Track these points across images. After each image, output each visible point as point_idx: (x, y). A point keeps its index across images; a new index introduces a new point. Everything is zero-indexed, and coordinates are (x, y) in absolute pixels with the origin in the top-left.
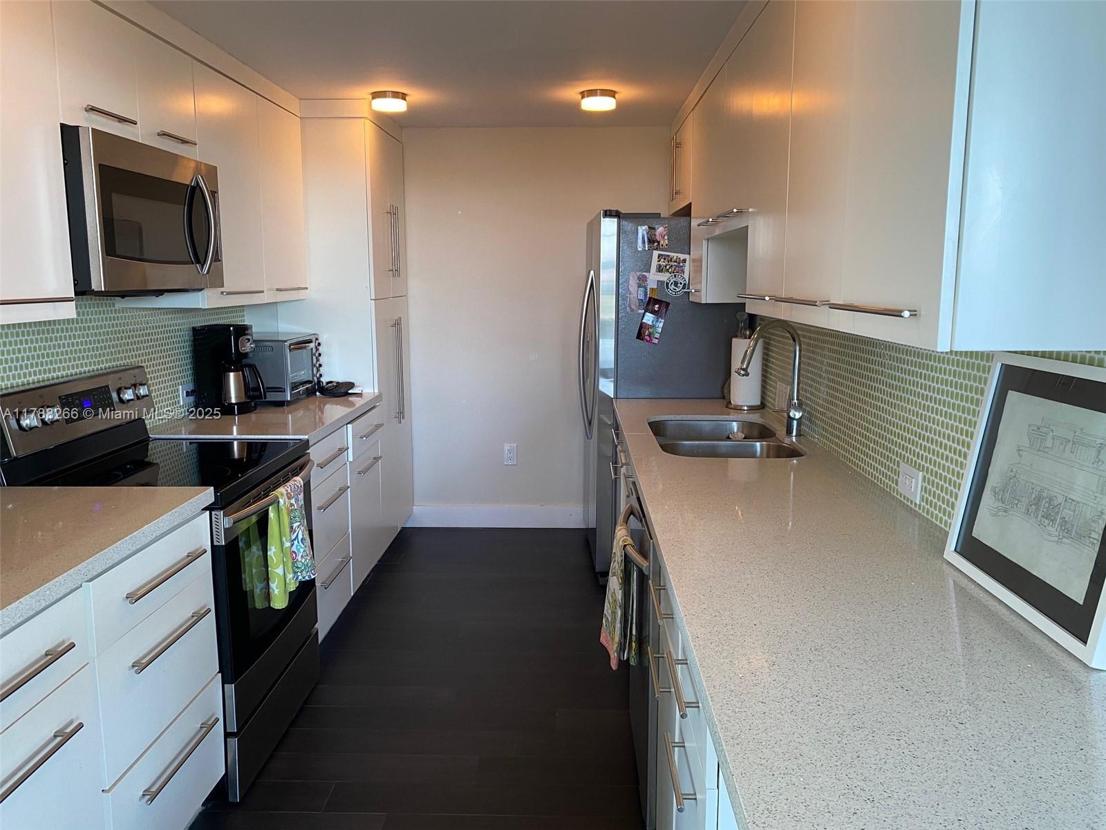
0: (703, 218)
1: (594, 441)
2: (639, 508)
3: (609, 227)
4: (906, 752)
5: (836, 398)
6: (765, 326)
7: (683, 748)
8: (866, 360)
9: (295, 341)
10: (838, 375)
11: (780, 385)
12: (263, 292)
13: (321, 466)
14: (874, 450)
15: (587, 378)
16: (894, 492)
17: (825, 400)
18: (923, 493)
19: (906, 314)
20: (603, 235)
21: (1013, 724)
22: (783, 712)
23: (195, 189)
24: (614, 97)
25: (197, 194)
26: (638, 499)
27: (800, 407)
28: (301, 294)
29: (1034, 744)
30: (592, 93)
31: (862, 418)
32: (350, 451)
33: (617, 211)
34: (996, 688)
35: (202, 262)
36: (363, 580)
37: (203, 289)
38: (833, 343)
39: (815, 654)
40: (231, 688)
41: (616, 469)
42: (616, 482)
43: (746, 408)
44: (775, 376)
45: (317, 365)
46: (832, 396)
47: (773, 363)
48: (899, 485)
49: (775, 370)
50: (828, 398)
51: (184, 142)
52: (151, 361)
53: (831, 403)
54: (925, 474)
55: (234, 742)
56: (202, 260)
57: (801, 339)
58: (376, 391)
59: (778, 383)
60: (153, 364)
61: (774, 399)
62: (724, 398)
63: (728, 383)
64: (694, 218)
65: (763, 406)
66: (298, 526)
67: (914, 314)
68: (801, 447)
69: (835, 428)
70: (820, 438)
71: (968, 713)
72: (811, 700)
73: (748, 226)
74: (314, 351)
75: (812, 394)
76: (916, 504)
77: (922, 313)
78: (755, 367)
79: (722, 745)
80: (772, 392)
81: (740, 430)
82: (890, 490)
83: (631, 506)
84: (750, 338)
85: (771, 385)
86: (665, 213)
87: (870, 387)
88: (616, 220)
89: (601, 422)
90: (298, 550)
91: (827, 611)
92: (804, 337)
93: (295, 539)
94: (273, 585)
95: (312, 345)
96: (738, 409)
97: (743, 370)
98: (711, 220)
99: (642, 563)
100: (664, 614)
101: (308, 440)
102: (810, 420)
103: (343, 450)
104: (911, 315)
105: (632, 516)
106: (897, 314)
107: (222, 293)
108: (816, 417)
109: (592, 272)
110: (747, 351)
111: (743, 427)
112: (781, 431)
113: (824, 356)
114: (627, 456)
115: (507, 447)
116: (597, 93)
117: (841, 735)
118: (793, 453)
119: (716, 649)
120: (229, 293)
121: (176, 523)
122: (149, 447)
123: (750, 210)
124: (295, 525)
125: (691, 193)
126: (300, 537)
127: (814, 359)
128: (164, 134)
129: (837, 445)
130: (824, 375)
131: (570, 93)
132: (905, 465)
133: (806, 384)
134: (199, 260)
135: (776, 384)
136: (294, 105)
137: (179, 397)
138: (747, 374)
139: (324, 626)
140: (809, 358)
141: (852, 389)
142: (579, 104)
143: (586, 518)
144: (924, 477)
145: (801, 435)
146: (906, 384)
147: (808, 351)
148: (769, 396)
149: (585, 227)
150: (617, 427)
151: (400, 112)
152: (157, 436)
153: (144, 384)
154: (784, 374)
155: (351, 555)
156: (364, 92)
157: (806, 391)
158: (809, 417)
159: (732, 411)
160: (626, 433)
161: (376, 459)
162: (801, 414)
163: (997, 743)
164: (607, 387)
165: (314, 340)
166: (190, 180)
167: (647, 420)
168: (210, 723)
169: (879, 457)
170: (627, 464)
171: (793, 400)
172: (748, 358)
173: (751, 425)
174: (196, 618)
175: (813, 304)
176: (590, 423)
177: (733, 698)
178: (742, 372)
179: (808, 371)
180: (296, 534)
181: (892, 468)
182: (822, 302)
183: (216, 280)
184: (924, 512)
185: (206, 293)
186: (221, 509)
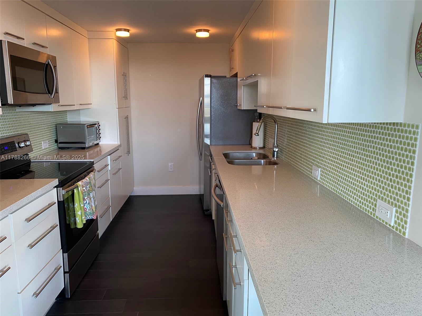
0: (242, 78)
1: (202, 162)
2: (220, 184)
3: (207, 81)
4: (312, 261)
5: (290, 143)
6: (264, 118)
7: (236, 268)
8: (301, 129)
9: (89, 124)
10: (291, 135)
11: (270, 139)
12: (75, 105)
13: (99, 171)
14: (304, 162)
15: (200, 138)
16: (310, 176)
17: (286, 144)
18: (321, 176)
19: (312, 110)
20: (205, 85)
21: (348, 251)
22: (270, 250)
23: (48, 65)
24: (208, 32)
25: (49, 67)
26: (219, 181)
27: (277, 147)
28: (89, 106)
29: (355, 257)
30: (200, 30)
31: (299, 150)
32: (109, 166)
33: (210, 75)
34: (343, 240)
35: (51, 94)
36: (115, 215)
37: (51, 104)
38: (289, 124)
39: (282, 231)
40: (66, 255)
41: (211, 171)
42: (211, 177)
43: (258, 148)
44: (269, 136)
45: (99, 134)
46: (289, 142)
47: (268, 131)
48: (312, 174)
49: (268, 134)
50: (287, 143)
51: (43, 47)
52: (31, 132)
53: (289, 145)
54: (321, 169)
55: (67, 275)
56: (51, 92)
57: (278, 122)
58: (119, 143)
59: (270, 138)
60: (32, 133)
61: (268, 145)
62: (250, 145)
63: (251, 139)
64: (238, 78)
65: (264, 147)
66: (87, 198)
67: (315, 110)
68: (278, 161)
69: (290, 154)
70: (285, 158)
71: (333, 248)
72: (280, 245)
73: (258, 81)
74: (97, 128)
75: (282, 142)
76: (318, 180)
77: (318, 110)
78: (261, 133)
79: (249, 261)
80: (267, 142)
81: (256, 156)
82: (309, 175)
83: (217, 184)
84: (259, 122)
85: (267, 140)
86: (228, 76)
87: (302, 139)
88: (210, 78)
89: (205, 154)
90: (87, 207)
91: (286, 216)
92: (279, 121)
93: (86, 203)
94: (77, 219)
95: (96, 126)
96: (255, 148)
97: (257, 133)
98: (245, 78)
99: (221, 203)
100: (229, 221)
101: (93, 161)
102: (281, 152)
103: (107, 166)
104: (314, 111)
105: (217, 187)
106: (309, 110)
107: (59, 105)
108: (283, 150)
109: (201, 98)
110: (258, 127)
111: (257, 155)
112: (270, 156)
113: (286, 128)
114: (216, 166)
115: (170, 164)
116: (202, 30)
117: (290, 256)
118: (275, 163)
119: (247, 230)
120: (61, 106)
121: (44, 192)
122: (31, 165)
123: (259, 74)
124: (86, 198)
125: (237, 68)
126: (88, 202)
127: (282, 130)
128: (35, 44)
129: (290, 160)
130: (286, 135)
131: (192, 30)
132: (315, 166)
133: (280, 139)
134: (50, 92)
135: (269, 139)
136: (85, 33)
137: (42, 146)
138: (258, 135)
139: (101, 232)
140: (281, 129)
141: (296, 140)
142: (195, 35)
143: (200, 191)
144: (321, 170)
145: (278, 157)
146: (314, 137)
147: (280, 126)
148: (267, 144)
149: (198, 81)
150: (211, 156)
151: (127, 37)
152: (34, 161)
153: (29, 141)
154: (272, 135)
155: (111, 205)
156: (113, 29)
157: (280, 141)
158: (281, 151)
159: (253, 149)
160: (215, 158)
161: (120, 169)
162: (278, 149)
163: (342, 257)
164: (207, 141)
165: (97, 124)
166: (46, 61)
167: (222, 153)
168: (58, 268)
169: (305, 164)
170: (215, 169)
171: (275, 144)
172: (258, 129)
173: (260, 154)
174: (52, 228)
175: (281, 108)
176: (201, 155)
177: (253, 246)
178: (257, 134)
179: (280, 134)
180: (86, 201)
181: (310, 167)
182: (284, 107)
183: (57, 100)
184: (321, 182)
185: (52, 105)
186: (61, 187)
